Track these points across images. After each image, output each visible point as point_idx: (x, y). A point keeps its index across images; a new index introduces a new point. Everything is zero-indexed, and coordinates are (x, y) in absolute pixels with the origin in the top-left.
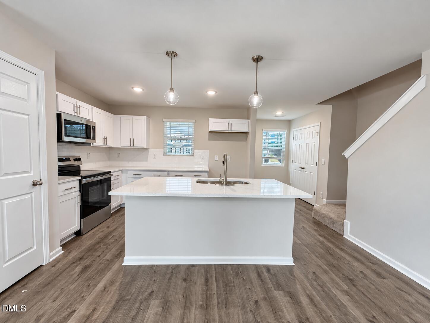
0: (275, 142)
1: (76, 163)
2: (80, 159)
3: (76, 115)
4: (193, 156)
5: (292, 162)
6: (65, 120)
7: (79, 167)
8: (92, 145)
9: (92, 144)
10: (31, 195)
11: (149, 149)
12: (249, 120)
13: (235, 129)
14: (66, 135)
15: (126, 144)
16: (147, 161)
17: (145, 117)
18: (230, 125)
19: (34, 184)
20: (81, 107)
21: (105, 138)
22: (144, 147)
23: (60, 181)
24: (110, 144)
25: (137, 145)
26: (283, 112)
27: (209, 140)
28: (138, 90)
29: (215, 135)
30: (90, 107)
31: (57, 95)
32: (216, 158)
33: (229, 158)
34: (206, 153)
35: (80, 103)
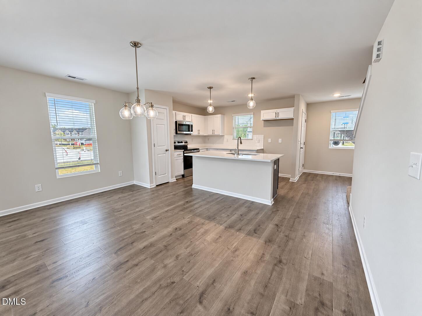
1: (186, 144)
2: (187, 142)
3: (183, 120)
4: (252, 139)
6: (178, 124)
7: (187, 146)
8: (191, 135)
11: (224, 135)
12: (294, 108)
13: (281, 116)
14: (179, 131)
15: (210, 133)
16: (223, 143)
17: (220, 115)
18: (277, 114)
19: (166, 151)
20: (186, 116)
21: (199, 131)
23: (175, 151)
24: (201, 134)
25: (216, 133)
26: (341, 94)
27: (264, 127)
29: (268, 122)
30: (190, 115)
31: (176, 113)
32: (270, 140)
33: (280, 141)
34: (261, 137)
35: (185, 114)
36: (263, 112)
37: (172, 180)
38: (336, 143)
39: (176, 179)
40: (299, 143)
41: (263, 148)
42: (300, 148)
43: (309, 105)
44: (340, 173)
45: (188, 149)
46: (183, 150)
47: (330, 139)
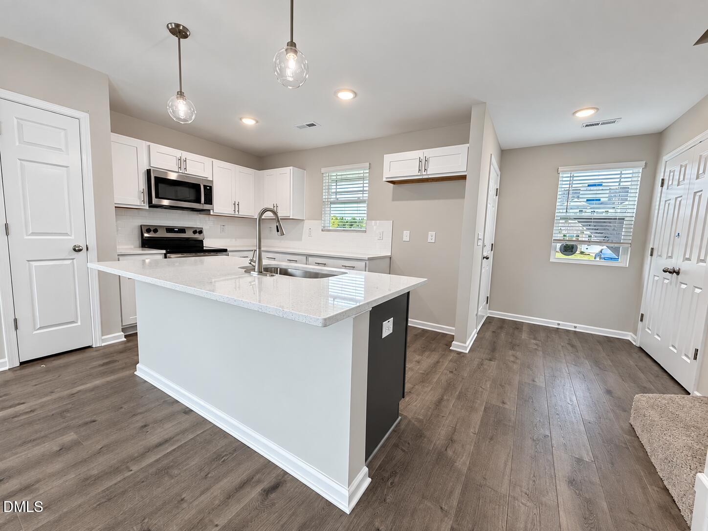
0: (602, 199)
1: (197, 236)
2: (201, 232)
4: (365, 231)
5: (652, 255)
6: (156, 178)
8: (212, 213)
9: (211, 211)
10: (73, 262)
11: (304, 220)
12: (469, 144)
14: (156, 197)
16: (300, 239)
17: (291, 168)
18: (424, 163)
20: (187, 160)
21: (236, 204)
22: (289, 217)
27: (393, 200)
28: (249, 122)
29: (403, 188)
30: (208, 160)
31: (149, 146)
32: (406, 235)
33: (431, 237)
34: (387, 226)
35: (185, 155)
36: (388, 158)
37: (103, 341)
38: (568, 249)
39: (126, 336)
40: (480, 243)
41: (389, 254)
42: (480, 257)
43: (505, 154)
44: (576, 325)
45: (204, 248)
46: (164, 251)
47: (553, 238)
